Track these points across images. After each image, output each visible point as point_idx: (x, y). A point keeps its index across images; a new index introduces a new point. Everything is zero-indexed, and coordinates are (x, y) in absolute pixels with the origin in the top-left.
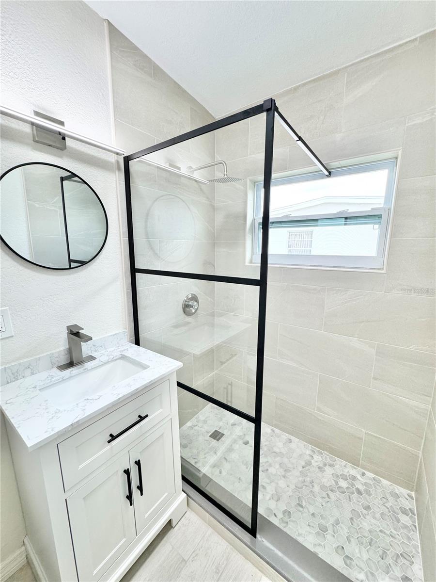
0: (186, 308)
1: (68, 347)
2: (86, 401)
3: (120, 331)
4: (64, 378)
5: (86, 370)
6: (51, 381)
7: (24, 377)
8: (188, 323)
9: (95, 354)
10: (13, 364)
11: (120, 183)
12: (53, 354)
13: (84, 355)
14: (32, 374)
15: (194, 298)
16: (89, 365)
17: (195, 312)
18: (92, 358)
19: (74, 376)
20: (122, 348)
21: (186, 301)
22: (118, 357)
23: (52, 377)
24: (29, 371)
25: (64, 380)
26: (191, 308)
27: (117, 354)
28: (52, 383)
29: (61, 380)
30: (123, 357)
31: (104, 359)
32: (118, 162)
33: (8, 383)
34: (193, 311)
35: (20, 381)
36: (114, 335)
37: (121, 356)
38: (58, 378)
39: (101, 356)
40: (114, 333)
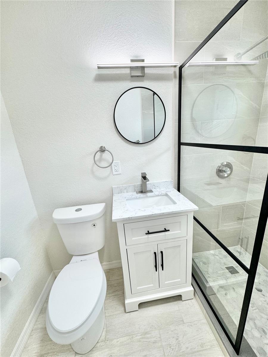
0: (220, 172)
1: (141, 183)
2: (139, 210)
3: (169, 180)
4: (137, 197)
5: (147, 197)
6: (132, 197)
7: (124, 192)
8: (219, 183)
9: (154, 190)
10: (120, 186)
11: (175, 87)
12: (135, 185)
13: (148, 189)
14: (127, 192)
15: (229, 166)
16: (149, 194)
17: (227, 177)
18: (151, 191)
19: (141, 198)
20: (168, 190)
21: (220, 167)
22: (164, 194)
23: (133, 195)
24: (125, 191)
25: (137, 198)
26: (225, 173)
27: (164, 192)
28: (132, 198)
29: (136, 198)
30: (166, 195)
31: (157, 193)
32: (175, 72)
33: (118, 193)
34: (226, 175)
35: (122, 194)
36: (165, 182)
37: (166, 194)
38: (135, 196)
39: (156, 192)
40: (165, 181)
